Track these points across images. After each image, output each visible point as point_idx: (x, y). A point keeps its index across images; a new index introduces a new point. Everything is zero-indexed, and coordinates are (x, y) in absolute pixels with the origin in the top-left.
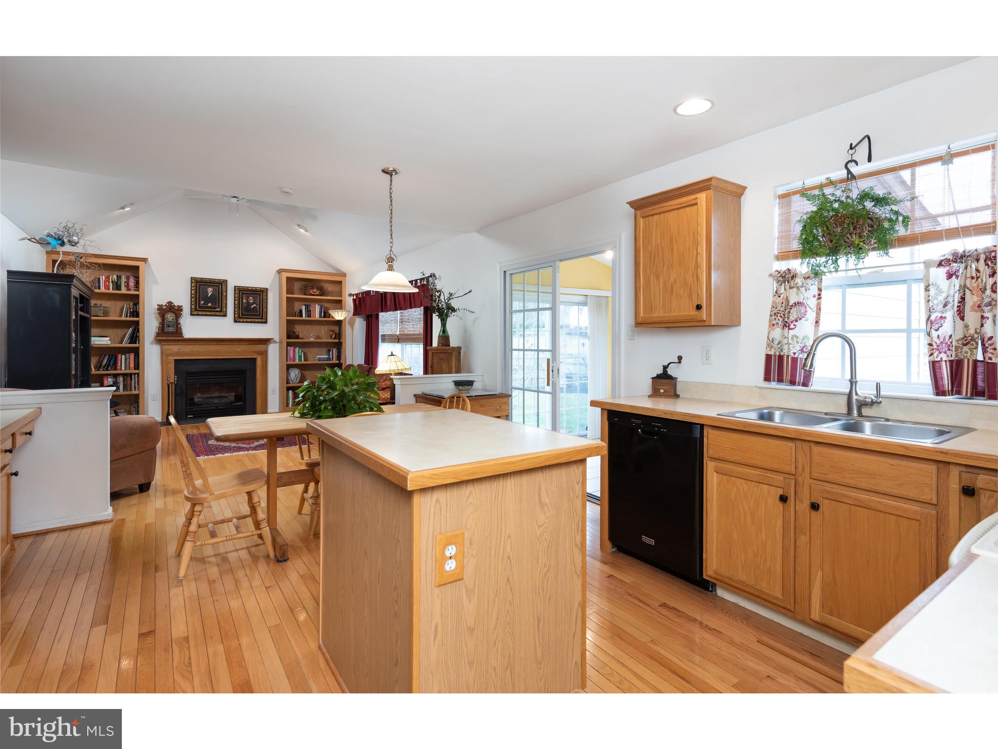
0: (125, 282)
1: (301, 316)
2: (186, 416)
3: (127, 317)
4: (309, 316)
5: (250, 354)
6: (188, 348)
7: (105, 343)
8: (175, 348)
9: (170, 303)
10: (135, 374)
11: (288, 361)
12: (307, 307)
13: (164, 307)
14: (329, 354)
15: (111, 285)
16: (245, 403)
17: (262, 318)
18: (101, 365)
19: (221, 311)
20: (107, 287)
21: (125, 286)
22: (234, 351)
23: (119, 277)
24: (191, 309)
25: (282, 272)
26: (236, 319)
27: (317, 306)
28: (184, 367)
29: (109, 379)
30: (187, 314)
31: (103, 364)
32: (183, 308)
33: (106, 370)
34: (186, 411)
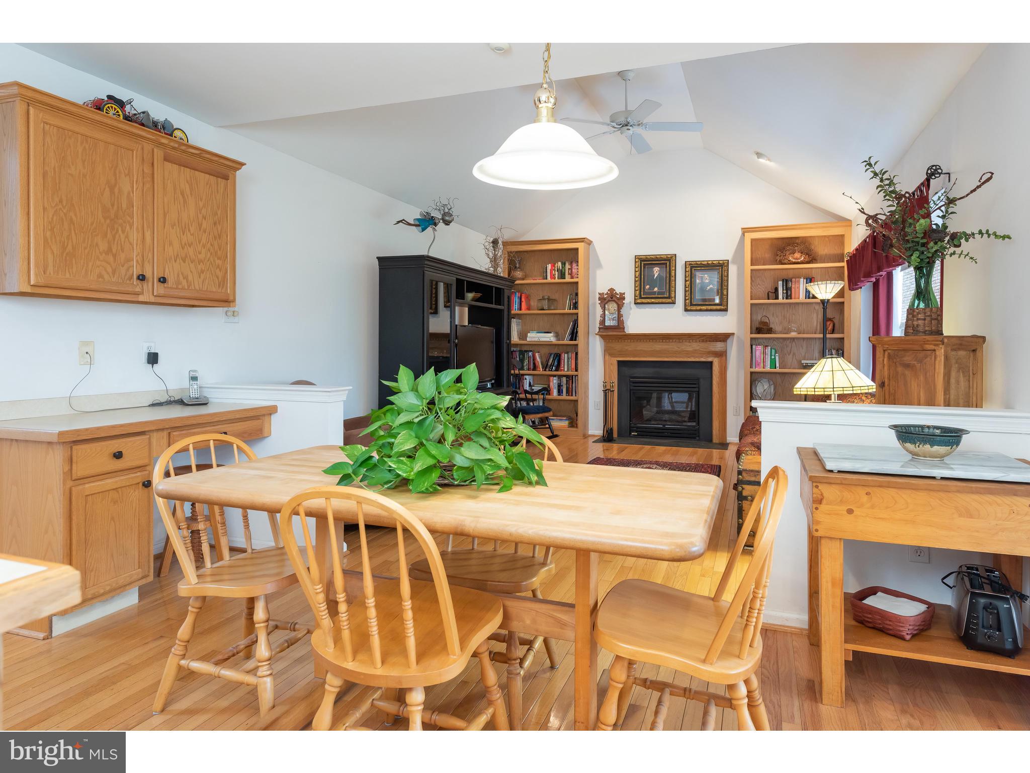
0: (569, 269)
1: (777, 298)
2: (630, 434)
3: (570, 309)
4: (788, 296)
5: (705, 356)
6: (631, 347)
7: (548, 340)
8: (618, 346)
9: (612, 290)
10: (576, 376)
11: (754, 367)
12: (786, 281)
13: (605, 296)
15: (557, 273)
16: (698, 424)
18: (547, 364)
19: (669, 297)
20: (553, 277)
21: (569, 274)
22: (684, 351)
23: (564, 264)
24: (635, 296)
25: (746, 232)
26: (687, 307)
27: (802, 280)
28: (627, 371)
29: (555, 381)
30: (630, 302)
31: (550, 364)
32: (626, 296)
33: (551, 371)
34: (630, 427)
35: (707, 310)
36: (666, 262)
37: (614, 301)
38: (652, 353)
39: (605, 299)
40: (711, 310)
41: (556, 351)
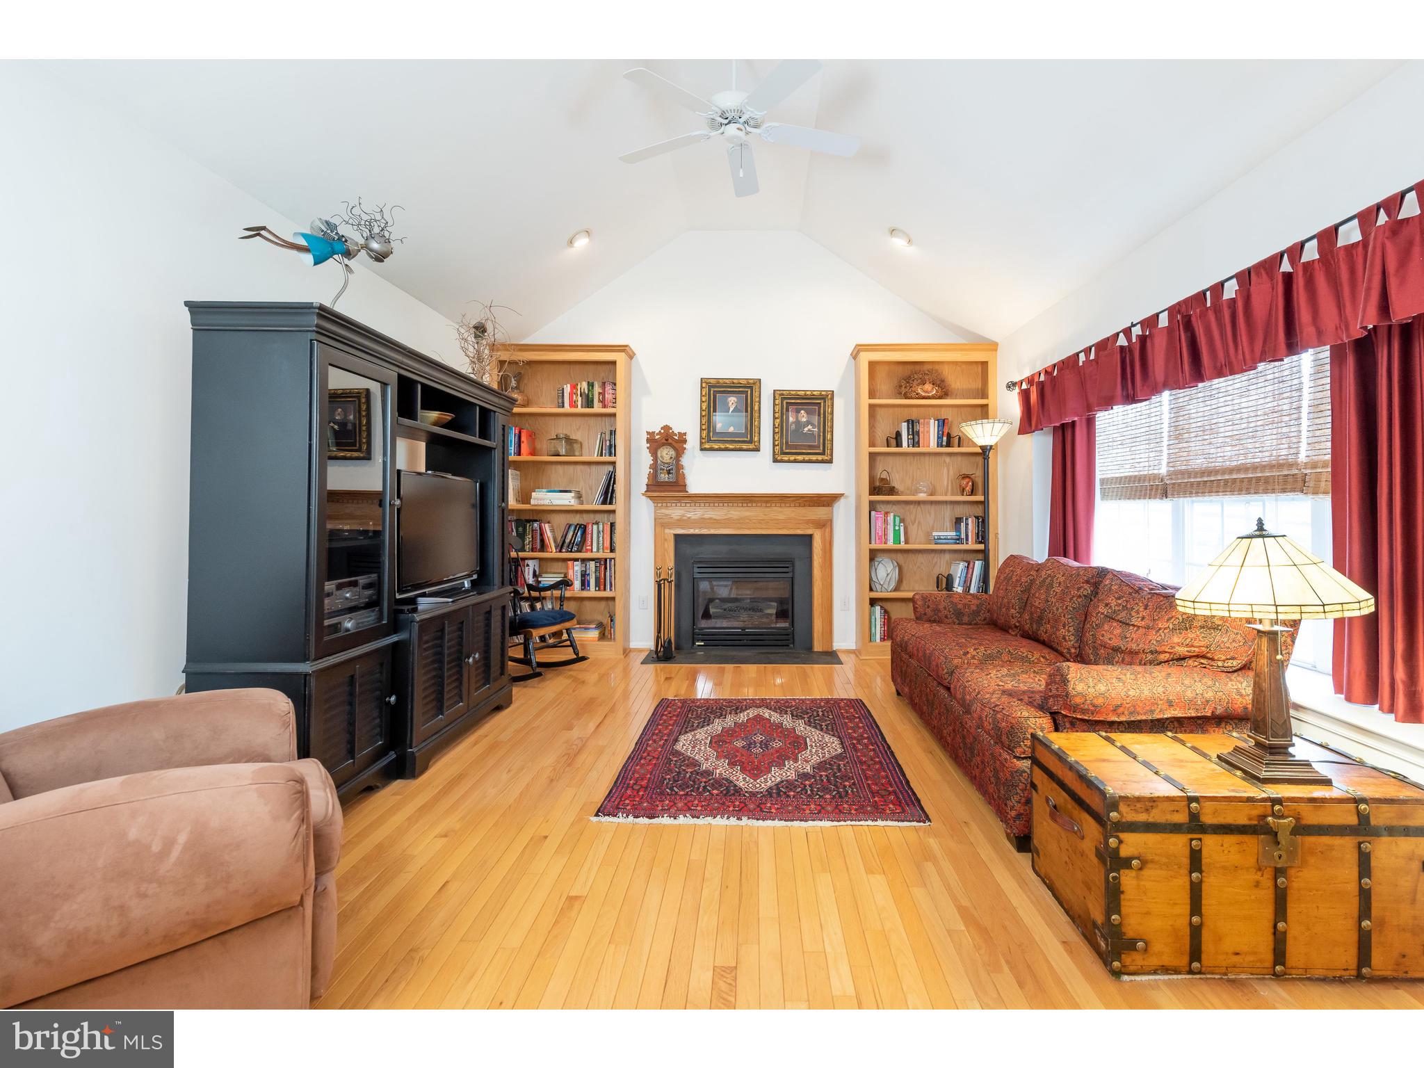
0: (600, 393)
1: (899, 444)
2: (694, 643)
3: (601, 455)
4: (916, 443)
5: (802, 527)
6: (695, 513)
7: (566, 502)
8: (676, 512)
9: (666, 428)
10: (611, 559)
11: (873, 542)
12: (911, 423)
13: (657, 437)
14: (958, 529)
15: (580, 399)
16: (792, 624)
17: (823, 453)
18: (564, 542)
19: (751, 442)
20: (574, 404)
21: (599, 401)
22: (772, 520)
23: (591, 385)
24: (701, 438)
25: (862, 351)
26: (777, 456)
27: (932, 421)
28: (688, 550)
29: (576, 568)
30: (694, 447)
31: (568, 541)
32: (688, 438)
33: (571, 552)
34: (694, 634)
35: (803, 461)
36: (747, 390)
37: (670, 445)
38: (727, 522)
39: (656, 441)
40: (810, 461)
41: (576, 520)
